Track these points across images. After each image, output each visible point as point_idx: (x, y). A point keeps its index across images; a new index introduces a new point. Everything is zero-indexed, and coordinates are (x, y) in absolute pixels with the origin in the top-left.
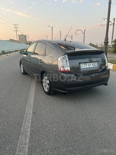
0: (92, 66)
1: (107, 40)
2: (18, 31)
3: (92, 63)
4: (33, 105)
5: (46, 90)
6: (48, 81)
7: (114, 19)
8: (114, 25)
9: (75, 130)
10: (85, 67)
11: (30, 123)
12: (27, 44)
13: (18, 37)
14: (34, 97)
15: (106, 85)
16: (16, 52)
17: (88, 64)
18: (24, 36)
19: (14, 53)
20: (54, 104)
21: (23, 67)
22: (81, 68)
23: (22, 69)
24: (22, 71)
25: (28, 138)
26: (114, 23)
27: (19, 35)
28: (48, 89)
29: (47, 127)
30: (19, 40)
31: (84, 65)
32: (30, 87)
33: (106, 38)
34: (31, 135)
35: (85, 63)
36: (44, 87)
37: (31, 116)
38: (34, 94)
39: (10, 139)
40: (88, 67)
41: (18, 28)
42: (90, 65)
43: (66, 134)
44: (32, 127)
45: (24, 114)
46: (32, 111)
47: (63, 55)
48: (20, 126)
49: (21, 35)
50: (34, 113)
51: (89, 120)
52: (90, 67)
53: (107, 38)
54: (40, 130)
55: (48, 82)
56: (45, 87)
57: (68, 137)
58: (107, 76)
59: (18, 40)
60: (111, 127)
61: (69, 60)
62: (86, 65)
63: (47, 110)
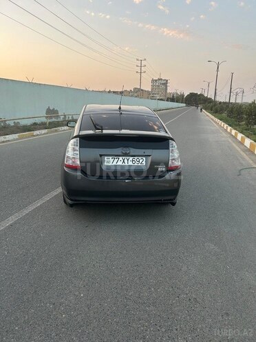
0: (130, 163)
2: (145, 72)
3: (131, 158)
10: (114, 163)
12: (167, 100)
17: (121, 158)
18: (163, 82)
22: (105, 164)
27: (153, 80)
30: (152, 89)
31: (112, 160)
35: (116, 156)
40: (120, 163)
41: (145, 66)
42: (126, 161)
49: (156, 81)
52: (126, 164)
59: (150, 90)
61: (80, 147)
62: (116, 160)
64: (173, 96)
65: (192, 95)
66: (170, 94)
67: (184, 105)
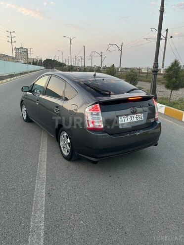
1: (156, 67)
2: (15, 42)
3: (135, 115)
4: (47, 179)
5: (66, 154)
6: (68, 139)
7: (167, 30)
8: (166, 40)
9: (112, 224)
11: (44, 213)
12: (30, 63)
13: (14, 51)
14: (47, 165)
15: (156, 145)
16: (12, 79)
18: (24, 50)
19: (9, 80)
20: (78, 178)
21: (26, 111)
22: (120, 123)
23: (25, 113)
24: (25, 117)
25: (42, 241)
26: (166, 37)
27: (15, 48)
28: (68, 152)
29: (70, 219)
30: (16, 55)
31: (123, 119)
32: (39, 146)
33: (154, 64)
34: (45, 233)
35: (126, 115)
36: (62, 149)
37: (44, 199)
38: (46, 159)
39: (13, 241)
40: (129, 121)
41: (14, 37)
42: (132, 118)
43: (99, 230)
44: (46, 219)
45: (33, 196)
46: (44, 190)
47: (93, 105)
48: (28, 219)
50: (48, 194)
51: (132, 204)
52: (133, 121)
53: (156, 65)
54: (59, 225)
55: (69, 142)
56: (64, 148)
57: (102, 235)
58: (157, 131)
59: (14, 56)
60: (164, 216)
61: (102, 112)
62: (126, 119)
63: (69, 188)
64: (33, 61)
65: (48, 61)
66: (31, 59)
67: (44, 68)
